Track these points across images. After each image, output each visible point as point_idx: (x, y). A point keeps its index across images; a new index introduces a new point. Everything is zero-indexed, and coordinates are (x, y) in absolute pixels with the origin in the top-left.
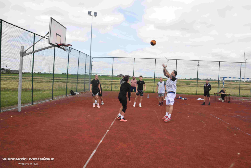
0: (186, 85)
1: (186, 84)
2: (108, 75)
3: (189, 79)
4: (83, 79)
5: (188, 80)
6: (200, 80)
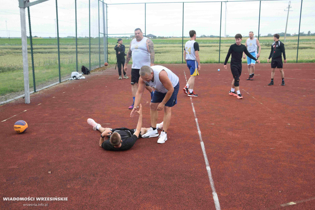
0: (265, 47)
1: (266, 45)
2: (114, 36)
3: (267, 35)
4: (96, 45)
5: (265, 37)
6: (289, 35)
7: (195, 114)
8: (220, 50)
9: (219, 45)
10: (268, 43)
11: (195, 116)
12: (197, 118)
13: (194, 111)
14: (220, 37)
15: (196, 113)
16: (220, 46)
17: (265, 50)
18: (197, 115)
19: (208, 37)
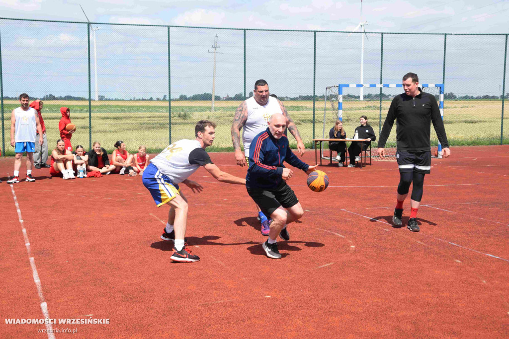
7: (39, 288)
8: (90, 127)
9: (87, 115)
10: (182, 113)
11: (41, 295)
12: (47, 300)
13: (37, 280)
14: (90, 100)
15: (42, 286)
16: (90, 117)
17: (181, 127)
18: (46, 292)
19: (61, 99)
